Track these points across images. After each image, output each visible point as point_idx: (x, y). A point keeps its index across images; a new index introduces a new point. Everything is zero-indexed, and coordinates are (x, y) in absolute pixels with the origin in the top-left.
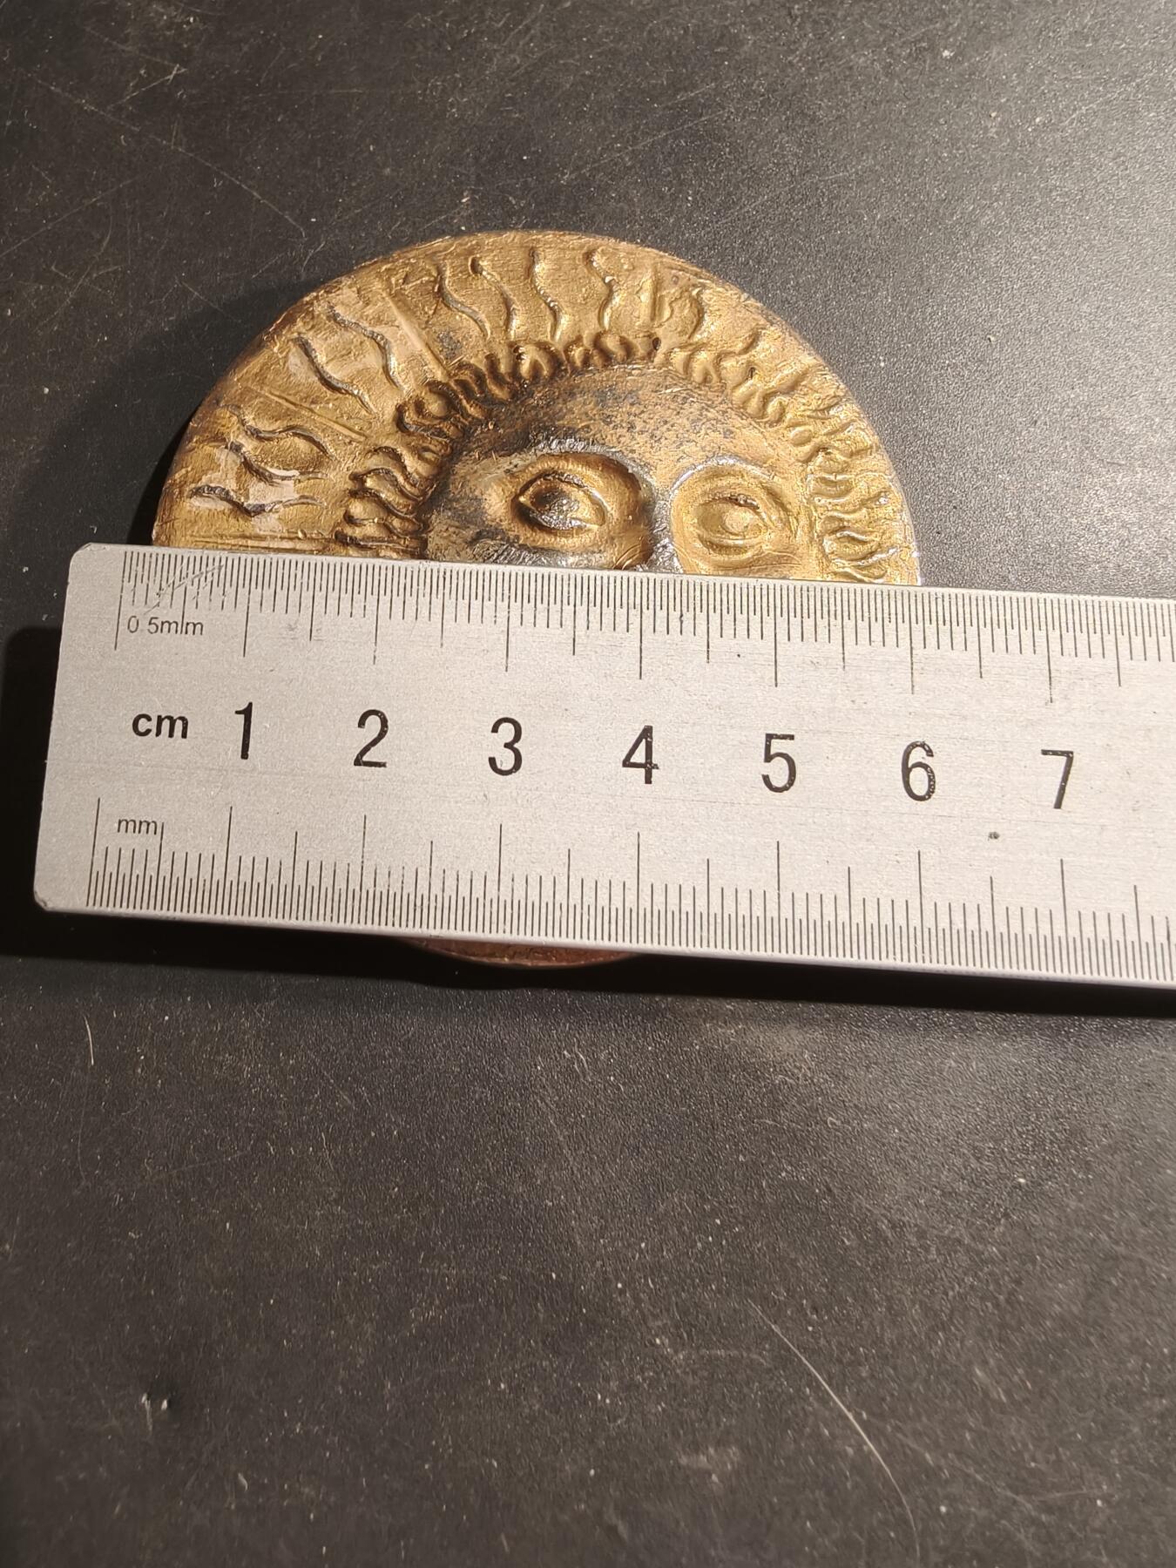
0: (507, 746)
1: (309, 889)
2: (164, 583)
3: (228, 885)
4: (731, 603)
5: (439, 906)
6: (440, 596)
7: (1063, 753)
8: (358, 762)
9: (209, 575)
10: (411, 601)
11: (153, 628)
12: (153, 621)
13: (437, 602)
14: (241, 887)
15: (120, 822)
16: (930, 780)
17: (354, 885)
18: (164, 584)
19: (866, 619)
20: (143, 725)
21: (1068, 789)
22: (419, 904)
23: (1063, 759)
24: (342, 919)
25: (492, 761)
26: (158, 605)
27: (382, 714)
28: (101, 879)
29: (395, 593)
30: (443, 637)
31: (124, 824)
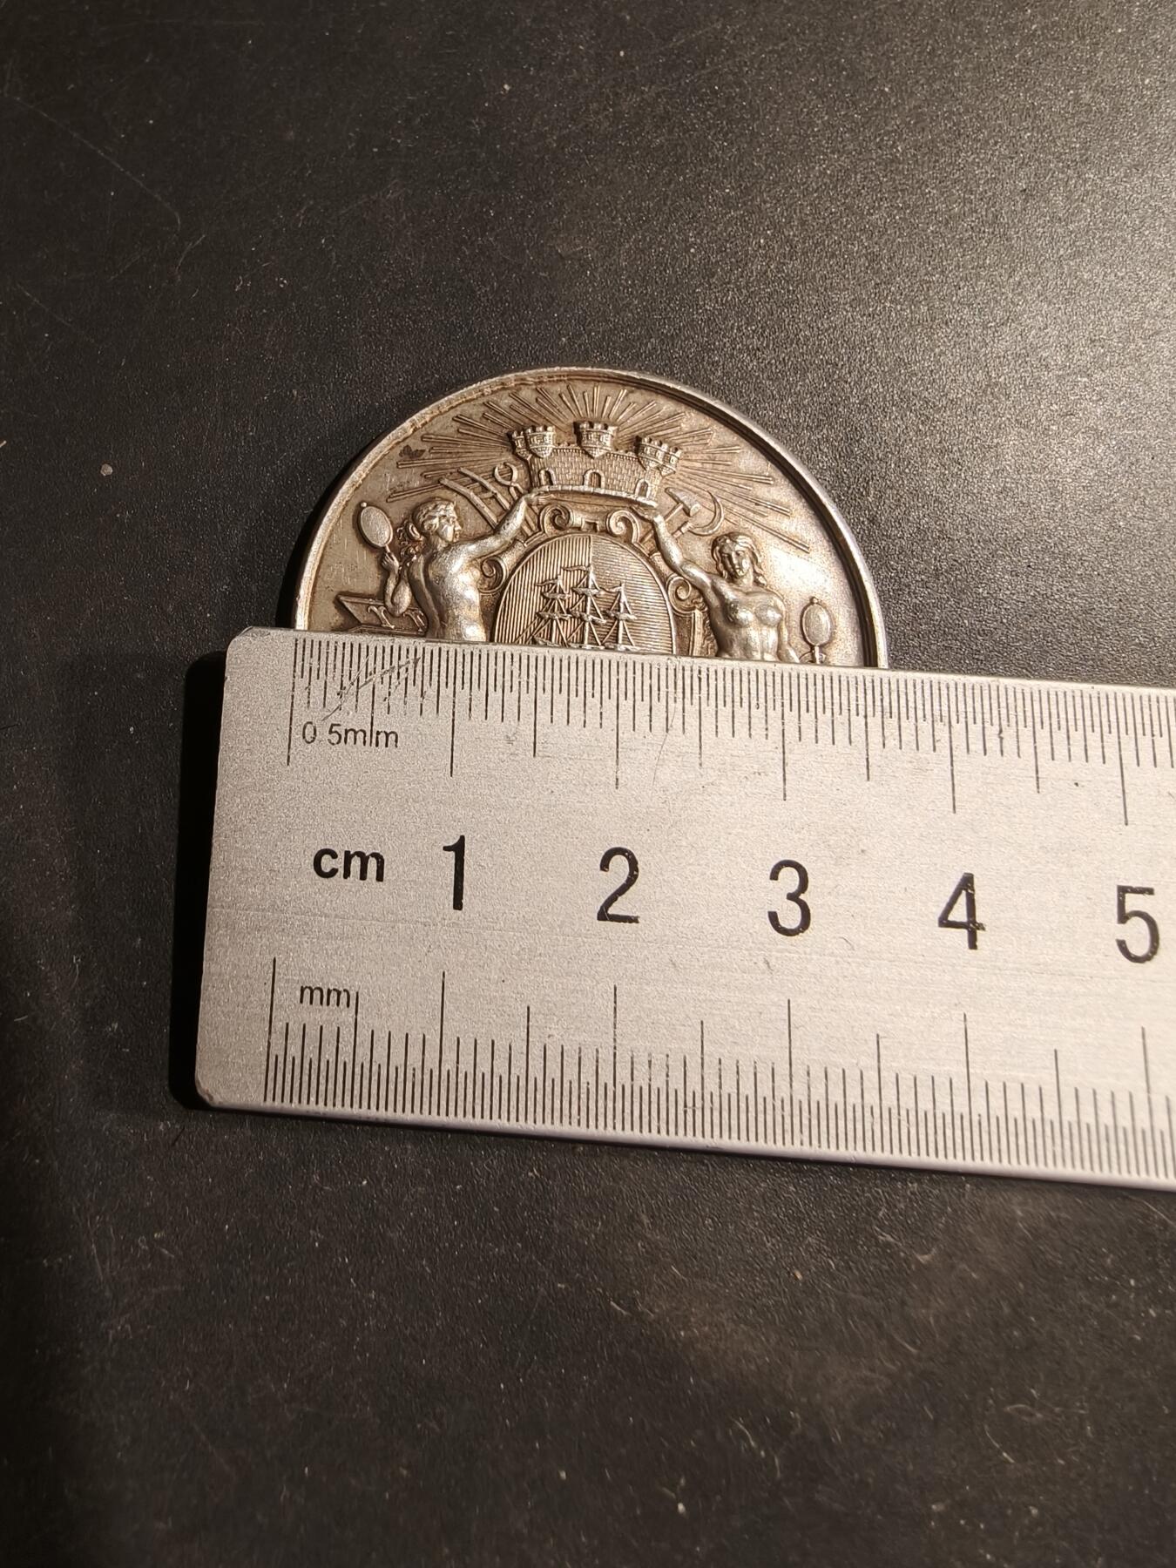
0: (793, 897)
1: (549, 1083)
2: (346, 680)
3: (444, 1077)
4: (1063, 715)
5: (717, 1105)
6: (696, 701)
8: (603, 915)
9: (403, 670)
10: (659, 708)
11: (335, 738)
12: (334, 729)
13: (692, 710)
14: (461, 1080)
17: (607, 1078)
18: (346, 683)
22: (690, 1103)
24: (592, 1123)
25: (773, 917)
27: (631, 853)
28: (280, 1065)
29: (638, 697)
30: (700, 754)
31: (309, 993)
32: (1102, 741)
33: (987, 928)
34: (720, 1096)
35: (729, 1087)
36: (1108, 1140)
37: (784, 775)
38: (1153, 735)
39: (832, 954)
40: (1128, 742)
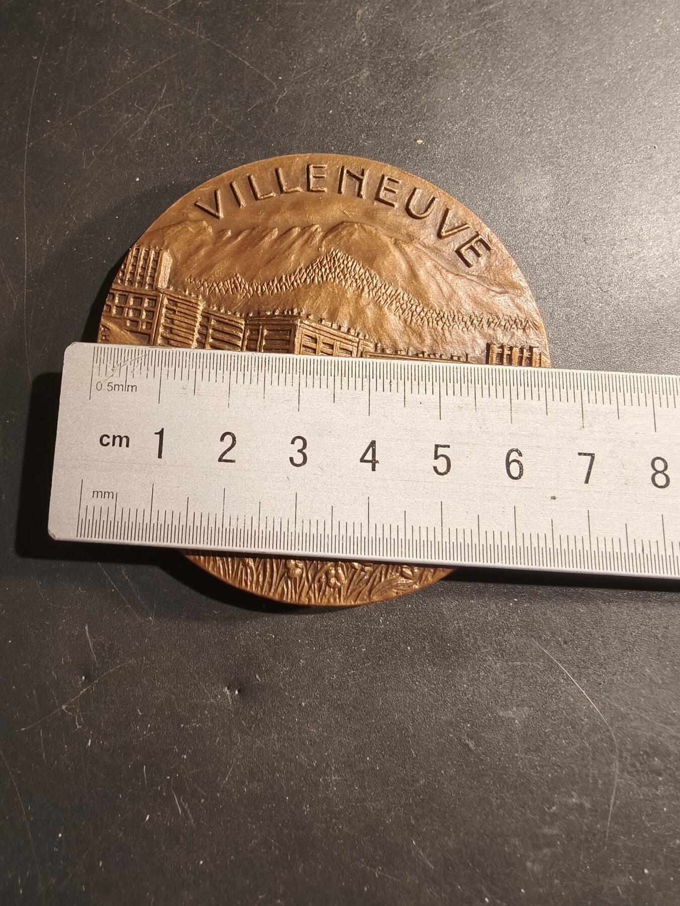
0: (299, 451)
1: (195, 528)
2: (115, 364)
3: (152, 525)
4: (417, 375)
5: (264, 536)
6: (263, 371)
7: (589, 454)
8: (220, 460)
9: (140, 359)
10: (248, 374)
11: (110, 388)
12: (110, 384)
13: (261, 375)
14: (159, 526)
15: (94, 492)
16: (520, 469)
17: (219, 525)
19: (487, 384)
20: (105, 440)
21: (591, 474)
22: (253, 535)
23: (589, 458)
24: (213, 543)
25: (291, 459)
26: (112, 376)
27: (233, 434)
28: (84, 522)
29: (239, 369)
30: (264, 393)
31: (96, 493)
32: (433, 386)
33: (381, 463)
34: (266, 531)
35: (270, 528)
36: (424, 546)
37: (299, 401)
38: (454, 383)
39: (315, 474)
40: (443, 385)
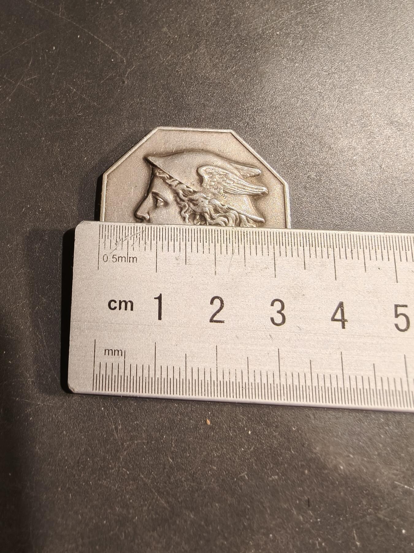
0: (279, 312)
1: (194, 381)
2: (118, 239)
3: (157, 379)
4: (374, 244)
5: (254, 387)
6: (243, 243)
8: (211, 321)
9: (138, 235)
10: (230, 246)
11: (115, 260)
12: (114, 257)
13: (241, 246)
14: (163, 380)
17: (214, 378)
22: (244, 387)
24: (210, 395)
25: (272, 320)
26: (116, 249)
27: (221, 298)
28: (98, 378)
29: (222, 242)
30: (245, 262)
31: (107, 351)
32: (388, 253)
33: (348, 321)
34: (255, 384)
35: (258, 380)
36: (393, 395)
37: (275, 269)
38: (406, 250)
39: (294, 332)
40: (397, 252)
